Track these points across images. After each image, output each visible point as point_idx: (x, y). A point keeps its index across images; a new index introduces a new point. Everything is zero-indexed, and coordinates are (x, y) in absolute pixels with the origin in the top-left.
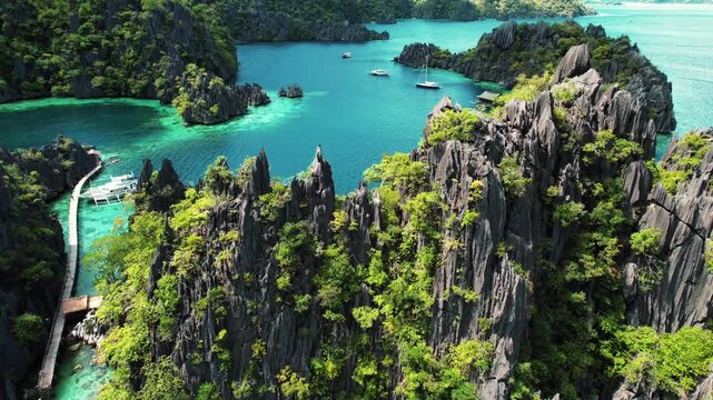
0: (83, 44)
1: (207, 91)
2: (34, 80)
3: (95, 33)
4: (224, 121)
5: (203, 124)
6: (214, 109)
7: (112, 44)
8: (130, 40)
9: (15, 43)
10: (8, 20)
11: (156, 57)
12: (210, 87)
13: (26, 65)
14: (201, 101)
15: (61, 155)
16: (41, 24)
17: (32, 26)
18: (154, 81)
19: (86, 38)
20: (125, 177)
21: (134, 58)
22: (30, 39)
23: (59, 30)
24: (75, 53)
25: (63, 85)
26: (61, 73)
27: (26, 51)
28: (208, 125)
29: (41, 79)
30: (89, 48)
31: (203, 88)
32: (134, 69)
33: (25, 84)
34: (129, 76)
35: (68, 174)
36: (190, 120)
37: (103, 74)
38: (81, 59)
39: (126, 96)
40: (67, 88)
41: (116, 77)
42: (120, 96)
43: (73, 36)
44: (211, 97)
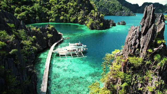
0: (59, 7)
1: (99, 17)
2: (46, 17)
3: (63, 4)
4: (104, 29)
5: (97, 29)
6: (102, 24)
7: (67, 7)
8: (72, 6)
9: (43, 8)
10: (42, 2)
11: (79, 11)
12: (100, 16)
13: (44, 13)
14: (97, 21)
15: (48, 32)
16: (50, 3)
17: (47, 4)
18: (78, 18)
19: (60, 6)
20: (76, 44)
21: (73, 11)
22: (46, 7)
23: (54, 5)
24: (57, 10)
25: (52, 19)
26: (52, 15)
27: (45, 10)
28: (99, 30)
29: (47, 17)
30: (61, 8)
31: (98, 17)
32: (72, 14)
33: (43, 18)
34: (70, 16)
35: (49, 40)
36: (92, 28)
37: (63, 16)
38: (58, 12)
39: (69, 22)
40: (53, 20)
41: (66, 17)
42: (67, 22)
43: (57, 5)
44: (101, 20)
